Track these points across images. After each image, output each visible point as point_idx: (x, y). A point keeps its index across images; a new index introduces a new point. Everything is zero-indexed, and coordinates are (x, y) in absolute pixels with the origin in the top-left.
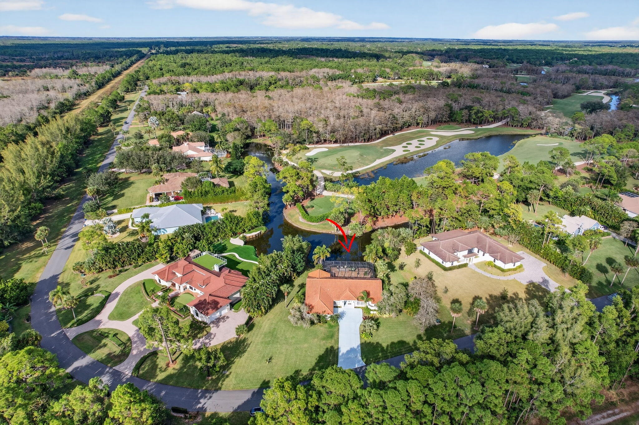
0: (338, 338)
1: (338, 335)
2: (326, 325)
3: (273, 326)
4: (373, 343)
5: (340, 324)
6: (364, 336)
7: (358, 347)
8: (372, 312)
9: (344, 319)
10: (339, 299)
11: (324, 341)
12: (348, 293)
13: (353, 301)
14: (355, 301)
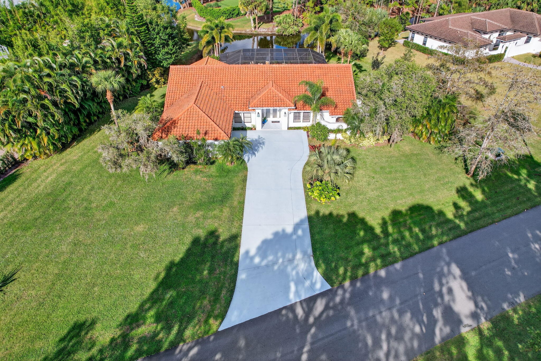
0: (242, 203)
1: (243, 195)
2: (213, 169)
3: (66, 179)
4: (339, 217)
5: (248, 165)
6: (316, 193)
7: (297, 226)
8: (332, 136)
9: (261, 153)
10: (247, 106)
11: (199, 214)
12: (271, 89)
13: (285, 112)
14: (289, 112)
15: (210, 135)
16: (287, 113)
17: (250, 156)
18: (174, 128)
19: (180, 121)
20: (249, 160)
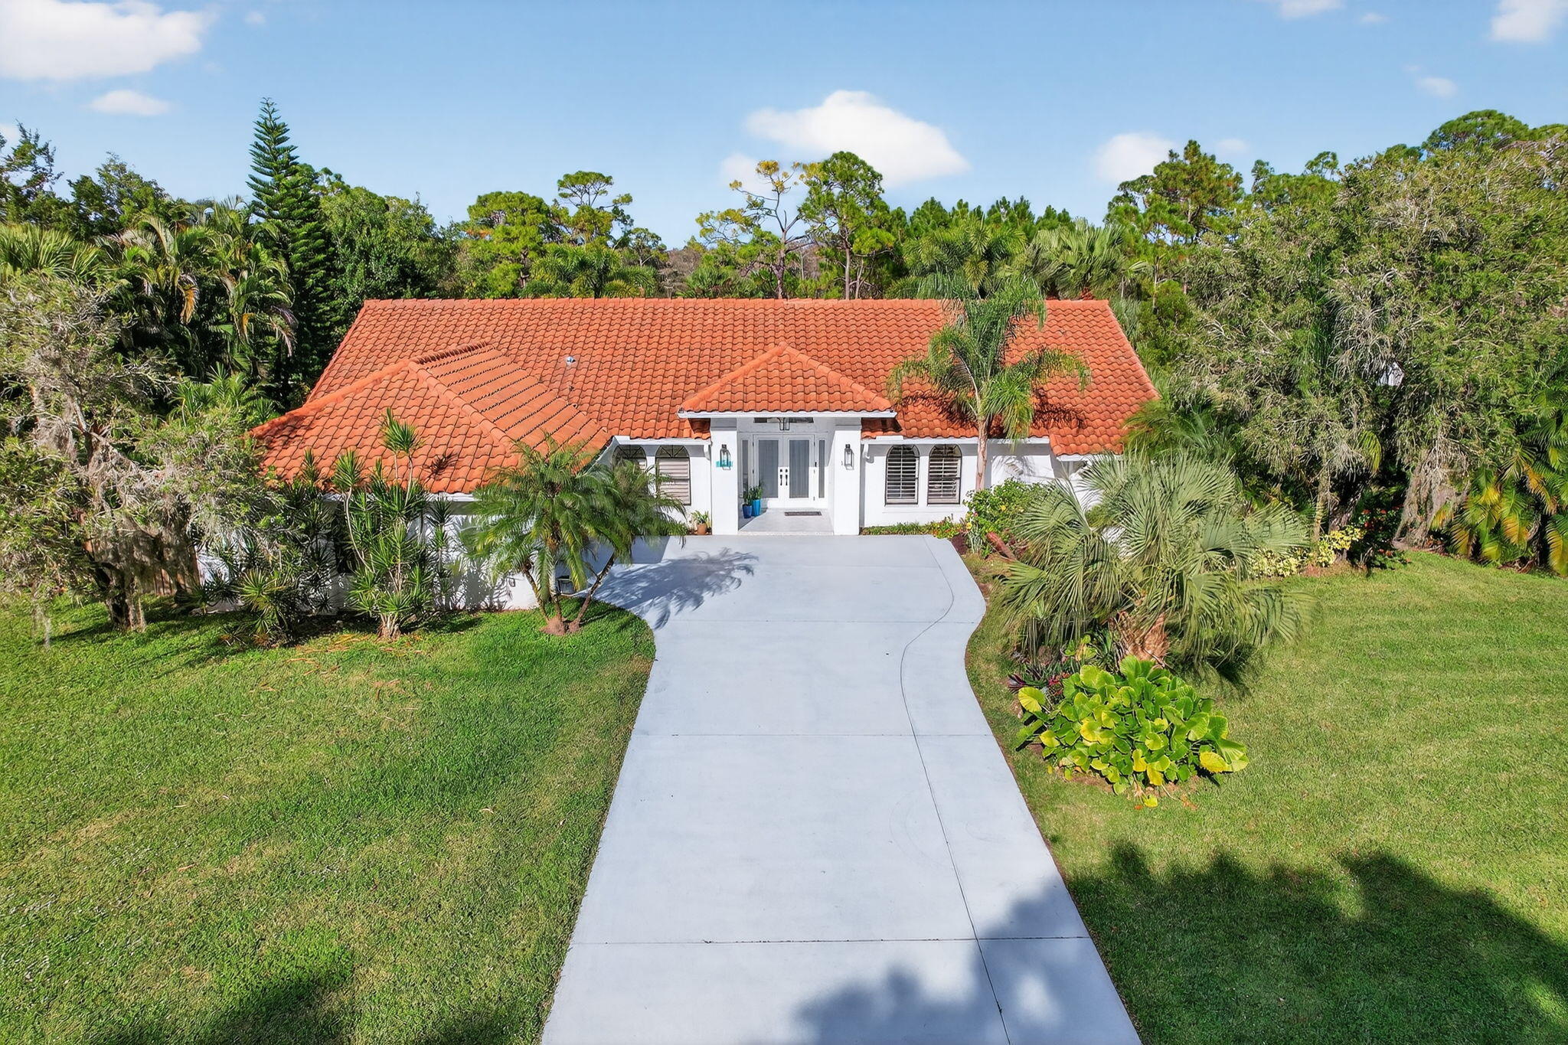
2: (456, 647)
13: (848, 447)
14: (867, 443)
15: (462, 472)
16: (856, 449)
17: (673, 607)
18: (286, 444)
19: (323, 420)
20: (662, 620)
